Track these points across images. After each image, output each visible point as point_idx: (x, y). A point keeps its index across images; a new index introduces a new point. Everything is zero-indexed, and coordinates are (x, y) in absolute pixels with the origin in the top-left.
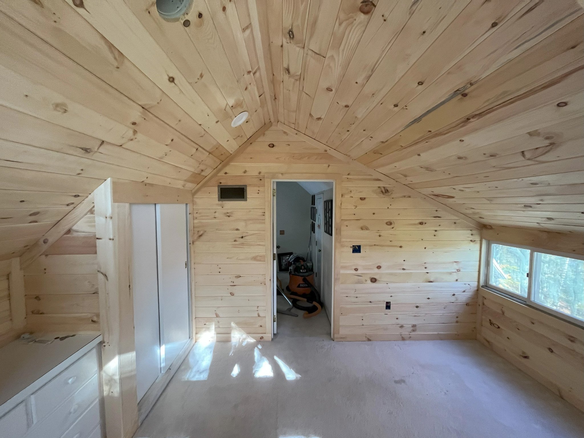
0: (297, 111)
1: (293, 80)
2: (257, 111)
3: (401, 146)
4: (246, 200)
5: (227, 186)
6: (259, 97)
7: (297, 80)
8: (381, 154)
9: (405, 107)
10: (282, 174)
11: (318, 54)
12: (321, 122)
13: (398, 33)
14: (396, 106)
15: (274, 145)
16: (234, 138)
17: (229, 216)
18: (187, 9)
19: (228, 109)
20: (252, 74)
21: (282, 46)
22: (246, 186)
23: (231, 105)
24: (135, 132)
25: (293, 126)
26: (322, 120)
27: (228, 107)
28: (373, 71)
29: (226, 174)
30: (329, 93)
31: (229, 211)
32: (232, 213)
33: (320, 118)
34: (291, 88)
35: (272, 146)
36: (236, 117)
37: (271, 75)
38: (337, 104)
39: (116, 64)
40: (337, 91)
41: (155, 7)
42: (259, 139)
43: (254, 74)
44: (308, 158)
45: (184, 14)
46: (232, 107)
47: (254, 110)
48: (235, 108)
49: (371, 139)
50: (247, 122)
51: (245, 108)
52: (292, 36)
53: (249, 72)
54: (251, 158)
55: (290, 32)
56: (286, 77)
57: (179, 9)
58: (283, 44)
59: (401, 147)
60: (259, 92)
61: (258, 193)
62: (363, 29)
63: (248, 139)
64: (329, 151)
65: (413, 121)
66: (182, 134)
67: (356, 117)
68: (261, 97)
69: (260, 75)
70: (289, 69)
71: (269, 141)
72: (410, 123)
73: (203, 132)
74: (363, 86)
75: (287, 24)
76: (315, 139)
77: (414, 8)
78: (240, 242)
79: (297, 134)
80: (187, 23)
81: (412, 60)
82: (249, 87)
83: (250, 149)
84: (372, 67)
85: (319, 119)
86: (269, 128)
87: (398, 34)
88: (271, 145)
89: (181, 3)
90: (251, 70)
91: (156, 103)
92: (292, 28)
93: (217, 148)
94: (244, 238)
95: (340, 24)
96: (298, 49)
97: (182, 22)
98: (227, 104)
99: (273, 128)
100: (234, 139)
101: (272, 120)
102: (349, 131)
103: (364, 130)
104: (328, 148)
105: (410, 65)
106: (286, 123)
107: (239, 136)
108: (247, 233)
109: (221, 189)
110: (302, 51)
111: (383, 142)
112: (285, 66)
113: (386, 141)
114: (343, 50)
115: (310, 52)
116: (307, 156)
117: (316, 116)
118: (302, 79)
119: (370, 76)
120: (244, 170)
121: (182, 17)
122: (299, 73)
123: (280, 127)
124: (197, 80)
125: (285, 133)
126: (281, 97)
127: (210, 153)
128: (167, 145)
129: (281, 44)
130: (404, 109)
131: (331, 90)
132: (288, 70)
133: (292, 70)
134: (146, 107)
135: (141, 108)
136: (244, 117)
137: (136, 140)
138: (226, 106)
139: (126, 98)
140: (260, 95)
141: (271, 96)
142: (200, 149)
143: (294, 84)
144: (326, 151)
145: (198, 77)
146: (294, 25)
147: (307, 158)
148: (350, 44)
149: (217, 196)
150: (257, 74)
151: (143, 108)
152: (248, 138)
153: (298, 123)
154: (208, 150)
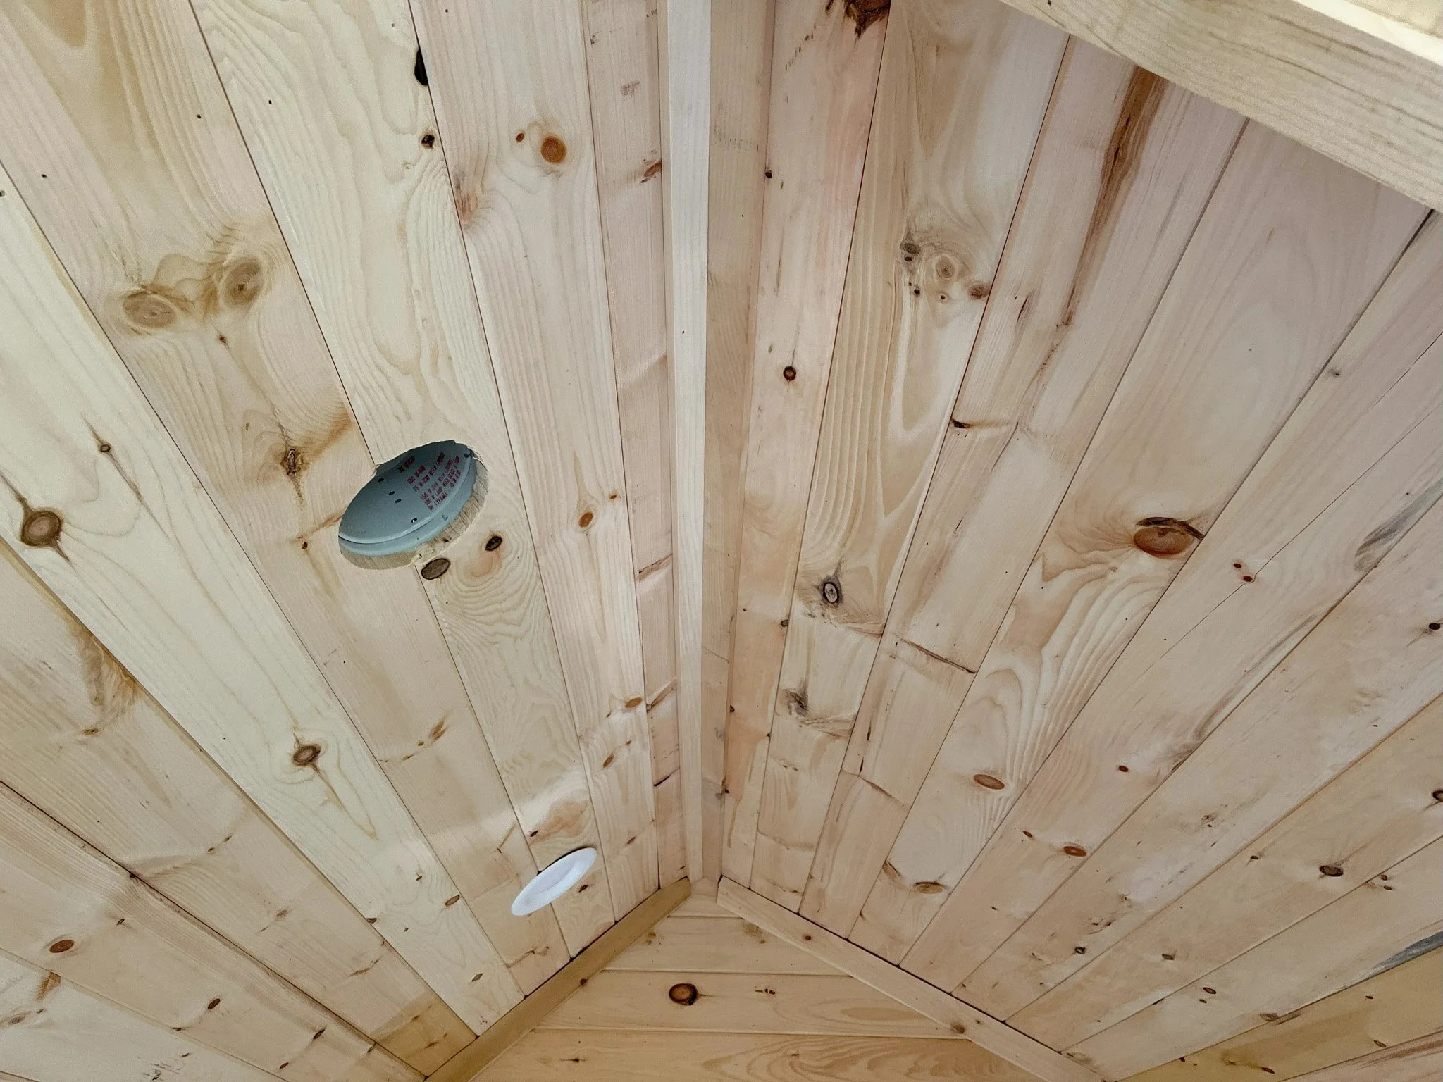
0: (823, 844)
1: (817, 734)
2: (637, 841)
3: (1376, 1042)
6: (656, 785)
7: (835, 736)
8: (1265, 1069)
9: (1378, 881)
11: (945, 660)
12: (936, 898)
13: (1309, 620)
14: (1332, 871)
15: (699, 991)
16: (510, 962)
18: (449, 526)
19: (517, 841)
20: (642, 708)
21: (784, 624)
23: (527, 830)
24: (51, 980)
25: (793, 902)
26: (944, 893)
27: (516, 835)
28: (1201, 735)
30: (990, 793)
33: (935, 884)
34: (803, 761)
35: (686, 995)
36: (539, 872)
37: (724, 710)
38: (1026, 837)
39: (90, 716)
40: (1025, 788)
41: (335, 530)
42: (623, 962)
43: (652, 707)
44: (870, 1067)
45: (432, 542)
46: (534, 834)
47: (626, 839)
48: (544, 838)
49: (1206, 996)
50: (584, 887)
51: (587, 835)
52: (832, 599)
53: (632, 704)
54: (577, 1060)
55: (828, 587)
56: (789, 720)
57: (416, 526)
58: (789, 616)
59: (1376, 1048)
60: (656, 769)
62: (1151, 597)
63: (572, 959)
64: (973, 1033)
65: (1427, 941)
66: (272, 972)
67: (1124, 898)
68: (660, 787)
69: (677, 711)
70: (804, 694)
71: (677, 971)
72: (1414, 946)
73: (375, 950)
74: (1157, 782)
75: (820, 561)
76: (898, 966)
77: (1378, 550)
79: (808, 938)
80: (436, 569)
81: (1393, 713)
82: (623, 756)
83: (575, 1008)
84: (1198, 721)
85: (929, 886)
86: (676, 905)
87: (1315, 623)
88: (680, 990)
89: (431, 508)
90: (642, 695)
91: (201, 851)
92: (836, 575)
93: (416, 1018)
95: (1048, 577)
96: (854, 638)
97: (420, 565)
98: (517, 825)
99: (695, 905)
100: (508, 966)
101: (695, 871)
102: (1083, 950)
103: (1168, 957)
104: (967, 1016)
105: (1383, 730)
106: (759, 884)
107: (533, 952)
110: (870, 644)
111: (1272, 1018)
112: (791, 684)
113: (1294, 1015)
114: (1059, 657)
115: (906, 652)
116: (862, 1055)
117: (911, 873)
118: (860, 732)
119: (1189, 752)
121: (424, 549)
122: (848, 714)
123: (731, 904)
124: (411, 748)
125: (752, 930)
126: (751, 790)
127: (376, 1043)
128: (179, 1029)
129: (783, 617)
130: (1373, 886)
131: (1000, 785)
132: (800, 701)
133: (815, 701)
134: (145, 874)
135: (123, 876)
136: (577, 868)
137: (42, 1018)
138: (512, 829)
139: (73, 846)
140: (662, 775)
141: (704, 780)
142: (334, 1029)
143: (821, 746)
144: (961, 1030)
145: (425, 735)
146: (849, 566)
147: (863, 1063)
148: (1093, 639)
150: (665, 708)
151: (133, 876)
152: (573, 954)
153: (821, 893)
154: (369, 1030)
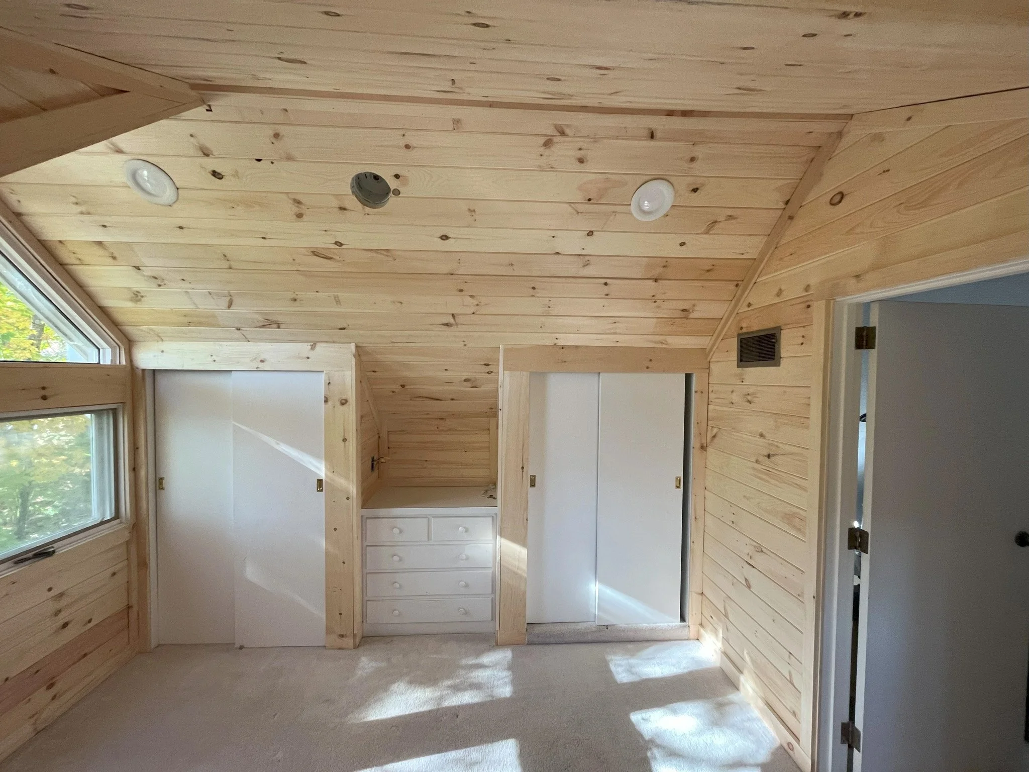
4: (778, 365)
5: (752, 332)
10: (857, 276)
15: (845, 193)
17: (750, 402)
22: (779, 329)
29: (751, 305)
31: (751, 390)
32: (754, 394)
35: (838, 199)
42: (810, 196)
61: (802, 344)
63: (783, 209)
71: (833, 187)
78: (763, 467)
79: (910, 118)
88: (836, 197)
94: (772, 459)
99: (843, 144)
108: (777, 446)
109: (741, 340)
120: (776, 291)
123: (858, 129)
124: (472, 218)
125: (875, 138)
127: (654, 279)
142: (612, 281)
149: (736, 358)
